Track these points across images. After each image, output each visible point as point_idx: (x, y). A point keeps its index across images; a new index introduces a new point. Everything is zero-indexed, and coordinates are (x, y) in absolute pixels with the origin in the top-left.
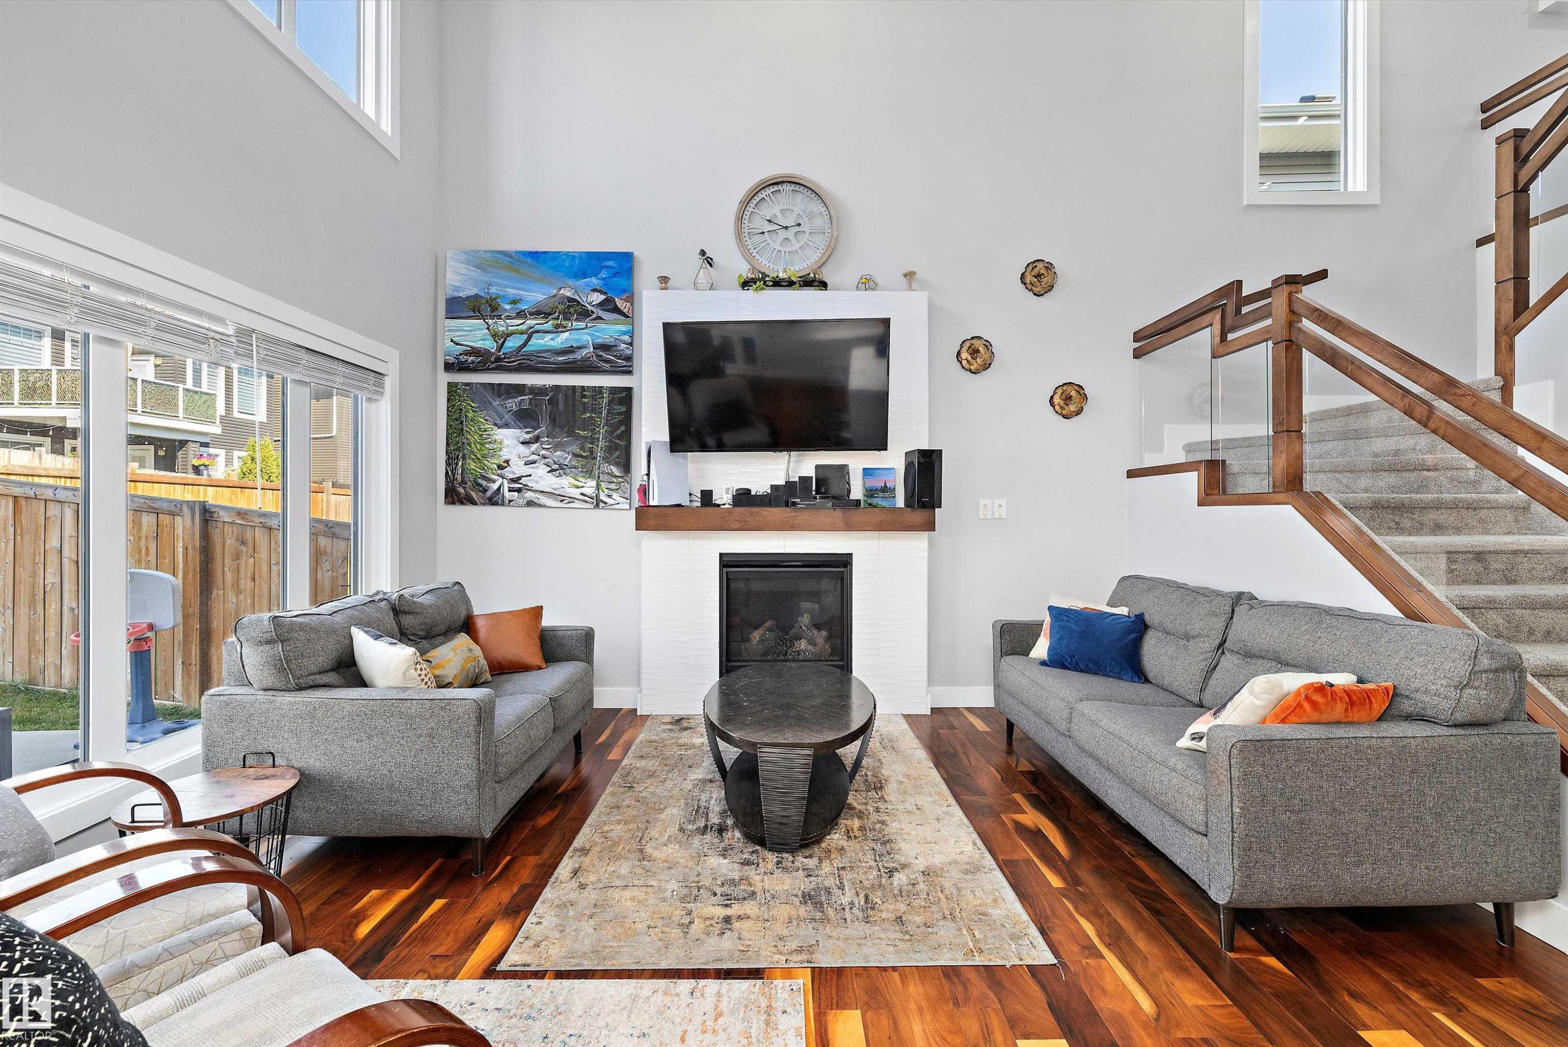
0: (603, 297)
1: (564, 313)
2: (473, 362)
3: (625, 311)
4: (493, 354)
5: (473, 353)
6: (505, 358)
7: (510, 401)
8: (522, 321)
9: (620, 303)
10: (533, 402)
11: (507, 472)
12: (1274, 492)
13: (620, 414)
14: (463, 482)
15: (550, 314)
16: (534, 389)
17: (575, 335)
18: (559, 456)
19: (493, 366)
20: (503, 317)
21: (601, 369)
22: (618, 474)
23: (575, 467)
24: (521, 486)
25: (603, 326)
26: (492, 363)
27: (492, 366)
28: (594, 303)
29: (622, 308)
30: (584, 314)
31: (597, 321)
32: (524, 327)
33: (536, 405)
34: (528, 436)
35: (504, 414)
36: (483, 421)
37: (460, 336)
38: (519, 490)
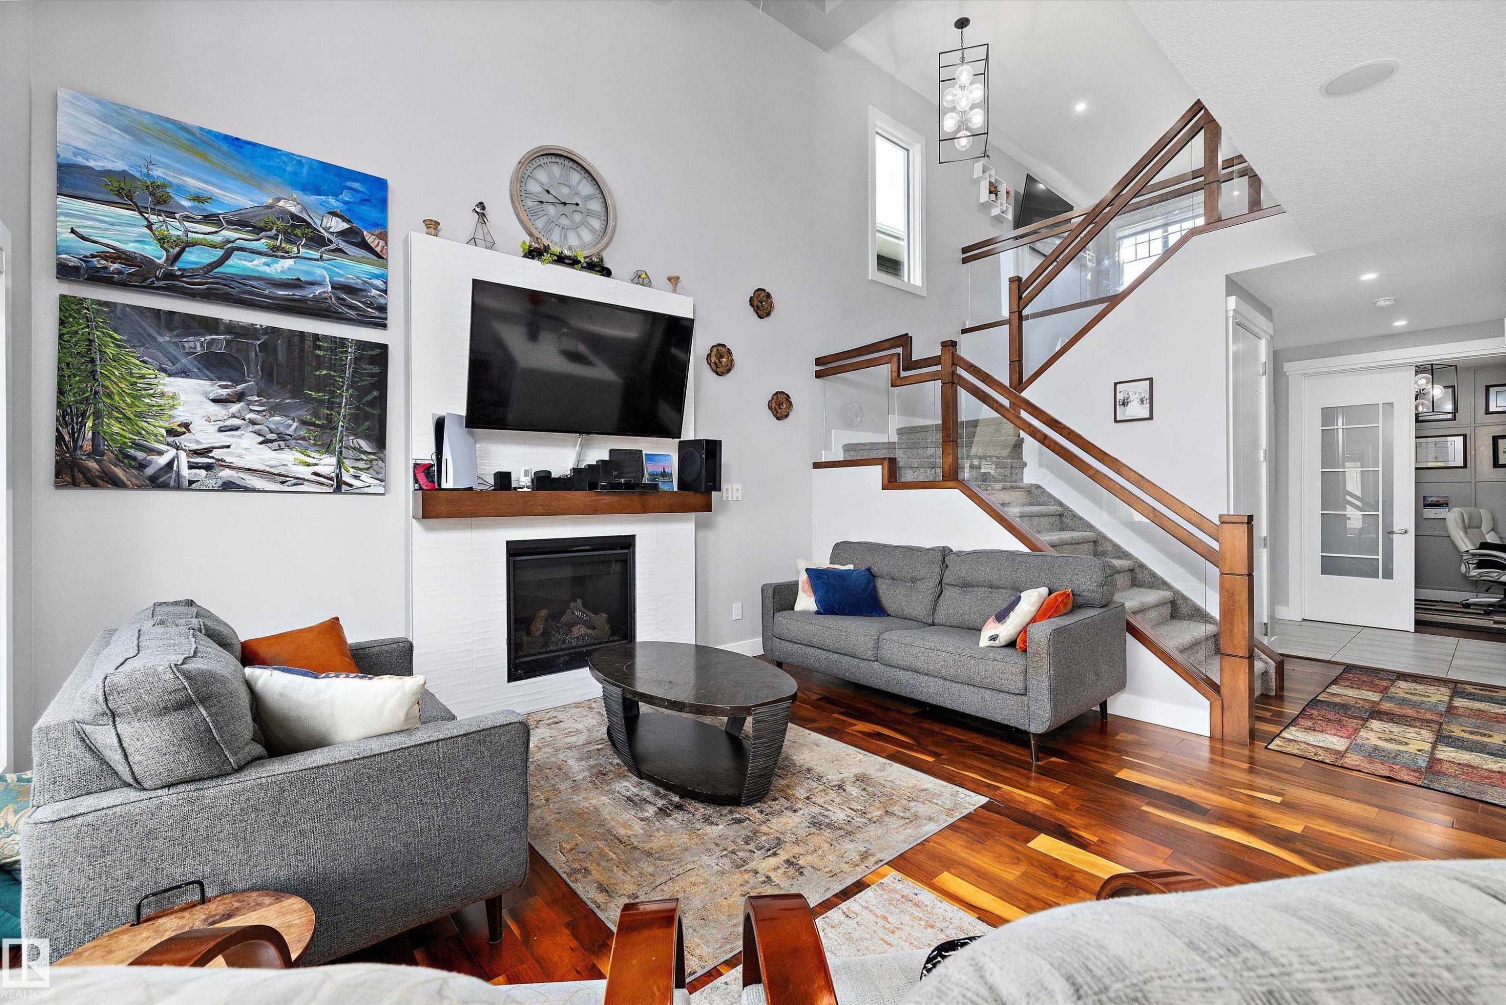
0: (346, 226)
1: (285, 233)
2: (120, 272)
3: (378, 249)
4: (159, 267)
5: (120, 258)
6: (182, 276)
7: (191, 338)
8: (214, 230)
9: (370, 239)
10: (234, 345)
11: (185, 440)
12: (943, 480)
13: (372, 375)
14: (96, 452)
15: (262, 229)
16: (235, 328)
17: (304, 266)
18: (279, 423)
19: (162, 283)
20: (177, 216)
21: (343, 316)
22: (369, 450)
23: (304, 439)
24: (210, 461)
25: (347, 262)
26: (158, 279)
27: (157, 284)
28: (331, 230)
29: (373, 245)
30: (317, 241)
31: (338, 254)
32: (218, 238)
33: (239, 351)
34: (224, 392)
35: (179, 356)
36: (137, 362)
37: (92, 228)
38: (208, 467)
